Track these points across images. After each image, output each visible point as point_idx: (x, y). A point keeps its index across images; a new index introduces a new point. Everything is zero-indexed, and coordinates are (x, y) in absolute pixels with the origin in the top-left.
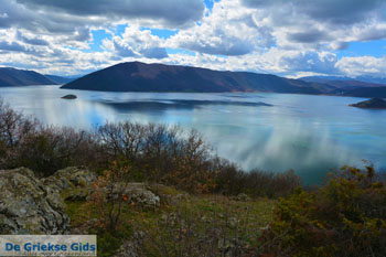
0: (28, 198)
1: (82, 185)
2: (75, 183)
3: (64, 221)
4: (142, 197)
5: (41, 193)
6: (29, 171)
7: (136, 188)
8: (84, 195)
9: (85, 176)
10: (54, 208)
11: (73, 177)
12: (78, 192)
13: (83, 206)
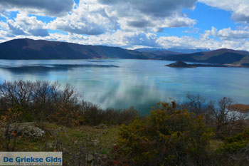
4: (32, 132)
7: (27, 126)
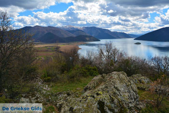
0: (125, 85)
1: (143, 83)
2: (140, 81)
3: (137, 97)
5: (129, 83)
6: (125, 74)
8: (145, 88)
9: (145, 79)
10: (133, 91)
11: (139, 79)
12: (142, 86)
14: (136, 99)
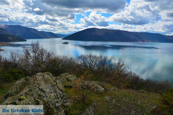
0: (50, 85)
1: (71, 81)
2: (68, 80)
3: (64, 96)
4: (96, 88)
5: (55, 83)
6: (50, 74)
8: (72, 85)
9: (72, 77)
10: (60, 90)
11: (67, 77)
12: (69, 84)
13: (71, 90)
14: (63, 97)
